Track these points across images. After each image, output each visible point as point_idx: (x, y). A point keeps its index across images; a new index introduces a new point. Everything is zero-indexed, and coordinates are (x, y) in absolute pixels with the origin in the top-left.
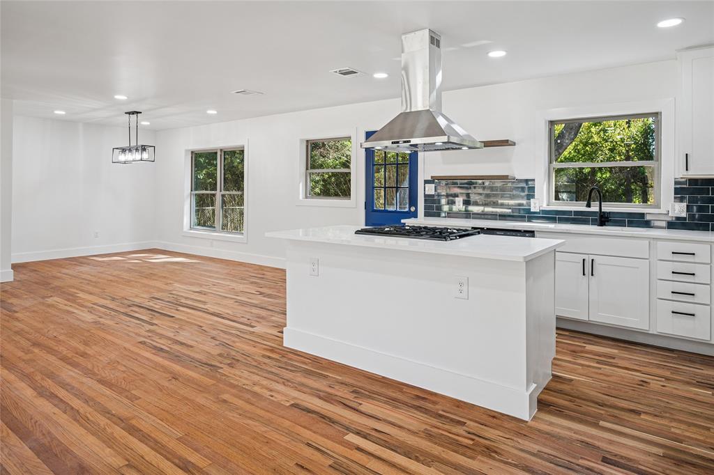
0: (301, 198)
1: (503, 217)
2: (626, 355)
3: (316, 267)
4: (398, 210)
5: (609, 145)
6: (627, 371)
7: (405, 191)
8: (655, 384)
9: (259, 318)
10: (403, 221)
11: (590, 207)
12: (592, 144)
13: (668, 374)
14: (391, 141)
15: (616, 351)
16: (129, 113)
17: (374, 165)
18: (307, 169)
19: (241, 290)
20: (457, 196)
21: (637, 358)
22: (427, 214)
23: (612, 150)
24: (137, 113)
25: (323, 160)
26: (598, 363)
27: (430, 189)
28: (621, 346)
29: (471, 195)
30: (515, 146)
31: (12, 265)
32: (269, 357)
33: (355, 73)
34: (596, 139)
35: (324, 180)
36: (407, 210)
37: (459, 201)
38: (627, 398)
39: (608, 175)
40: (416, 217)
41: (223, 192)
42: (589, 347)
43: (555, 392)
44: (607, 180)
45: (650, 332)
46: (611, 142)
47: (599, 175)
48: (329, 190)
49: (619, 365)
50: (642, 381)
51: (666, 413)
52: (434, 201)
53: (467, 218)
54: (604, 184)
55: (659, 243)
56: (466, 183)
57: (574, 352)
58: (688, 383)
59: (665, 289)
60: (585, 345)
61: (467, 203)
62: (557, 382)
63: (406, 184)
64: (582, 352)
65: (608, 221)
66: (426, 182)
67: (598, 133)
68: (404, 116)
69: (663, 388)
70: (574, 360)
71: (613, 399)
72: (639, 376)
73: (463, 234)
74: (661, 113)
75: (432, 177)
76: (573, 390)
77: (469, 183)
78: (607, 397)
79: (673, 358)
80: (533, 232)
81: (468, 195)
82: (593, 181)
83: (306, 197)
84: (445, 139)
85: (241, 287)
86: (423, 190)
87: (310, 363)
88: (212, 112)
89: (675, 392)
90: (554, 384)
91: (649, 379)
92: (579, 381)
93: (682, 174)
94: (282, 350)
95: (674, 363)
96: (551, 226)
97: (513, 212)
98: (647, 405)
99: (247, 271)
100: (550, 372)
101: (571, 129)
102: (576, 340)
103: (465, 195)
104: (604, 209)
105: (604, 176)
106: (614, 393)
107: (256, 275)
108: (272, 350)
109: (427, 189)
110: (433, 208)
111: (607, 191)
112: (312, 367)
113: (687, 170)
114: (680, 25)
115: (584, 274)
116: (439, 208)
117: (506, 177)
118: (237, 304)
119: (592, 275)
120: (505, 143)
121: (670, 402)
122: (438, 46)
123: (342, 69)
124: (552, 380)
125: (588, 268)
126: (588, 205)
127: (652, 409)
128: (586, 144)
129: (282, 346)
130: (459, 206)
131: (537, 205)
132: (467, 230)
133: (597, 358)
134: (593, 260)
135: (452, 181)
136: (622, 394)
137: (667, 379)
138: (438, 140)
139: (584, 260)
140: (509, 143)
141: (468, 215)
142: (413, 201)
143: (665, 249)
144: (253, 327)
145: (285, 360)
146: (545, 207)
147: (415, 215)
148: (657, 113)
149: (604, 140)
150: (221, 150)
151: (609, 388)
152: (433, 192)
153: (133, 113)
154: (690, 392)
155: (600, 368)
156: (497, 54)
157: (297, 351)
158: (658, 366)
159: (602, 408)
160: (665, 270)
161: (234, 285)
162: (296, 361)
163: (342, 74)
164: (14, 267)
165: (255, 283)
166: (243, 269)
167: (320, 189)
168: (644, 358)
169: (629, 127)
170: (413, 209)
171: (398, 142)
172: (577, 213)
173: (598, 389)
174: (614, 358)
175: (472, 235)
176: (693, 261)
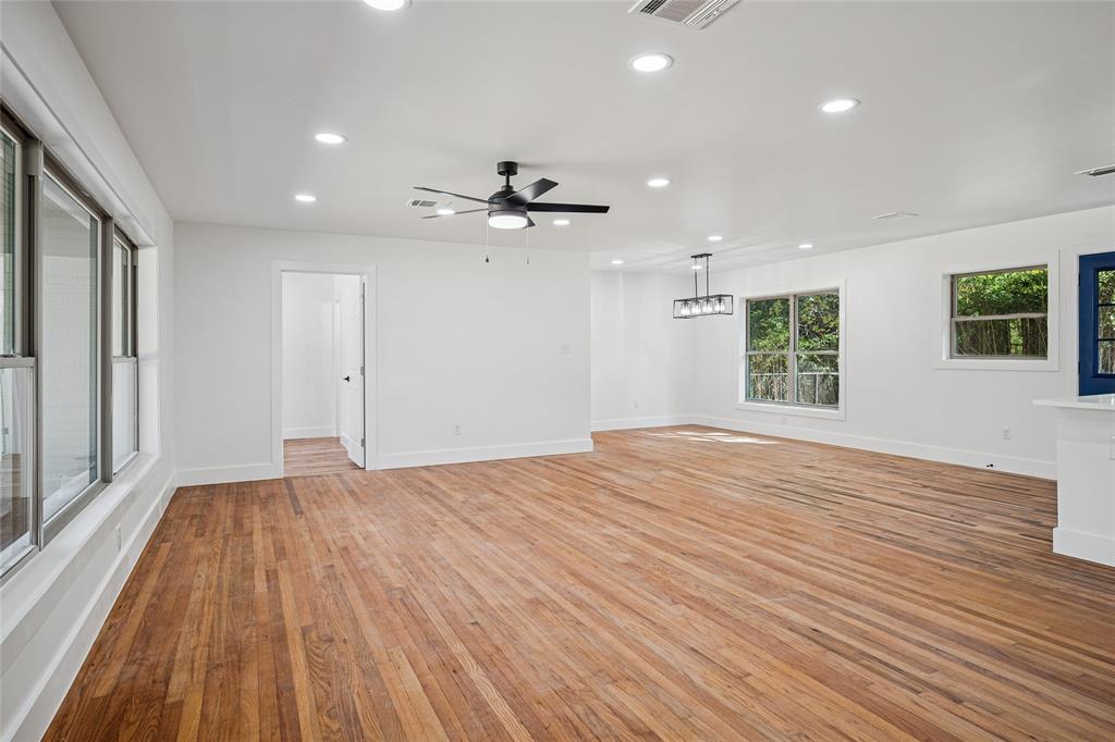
0: (944, 358)
16: (695, 257)
17: (1097, 306)
18: (952, 316)
19: (888, 480)
24: (708, 255)
31: (592, 433)
41: (799, 352)
83: (951, 357)
88: (806, 246)
118: (907, 496)
150: (795, 296)
153: (701, 256)
161: (867, 473)
164: (594, 435)
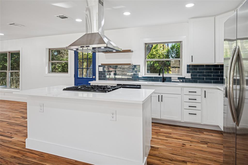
0: (46, 73)
1: (128, 79)
2: (174, 132)
3: (42, 108)
4: (88, 77)
5: (158, 55)
6: (177, 140)
7: (91, 70)
8: (188, 145)
9: (17, 132)
10: (89, 82)
11: (160, 75)
12: (153, 55)
13: (190, 139)
14: (80, 46)
15: (171, 130)
17: (78, 59)
18: (49, 61)
19: (13, 116)
20: (111, 72)
21: (179, 133)
22: (100, 79)
23: (159, 57)
25: (62, 58)
26: (166, 137)
27: (101, 69)
28: (172, 128)
29: (116, 71)
30: (133, 53)
32: (15, 157)
33: (67, 18)
34: (154, 53)
35: (62, 66)
36: (92, 77)
37: (112, 73)
38: (180, 155)
39: (158, 65)
40: (95, 80)
41: (11, 71)
42: (162, 130)
43: (152, 156)
44: (157, 66)
45: (182, 121)
46: (159, 54)
47: (155, 64)
48: (64, 70)
49: (173, 137)
50: (183, 144)
51: (195, 160)
52: (102, 74)
53: (115, 80)
54: (157, 67)
55: (185, 88)
56: (115, 67)
57: (157, 133)
58: (198, 142)
59: (186, 105)
60: (160, 129)
61: (115, 74)
62: (153, 150)
63: (91, 67)
64: (159, 133)
65: (165, 80)
66: (99, 66)
67: (155, 51)
68: (87, 35)
69: (191, 146)
70: (157, 137)
71: (175, 156)
72: (182, 142)
73: (114, 88)
74: (182, 41)
75: (101, 64)
76: (159, 153)
77: (116, 66)
78: (173, 155)
79: (190, 131)
80: (140, 85)
81: (115, 71)
82: (154, 66)
83: (49, 73)
84: (105, 45)
85: (14, 115)
86: (98, 69)
87: (38, 157)
89: (195, 148)
90: (152, 151)
91: (185, 142)
92: (161, 148)
93: (190, 63)
94: (24, 151)
95: (191, 133)
96: (146, 83)
97: (132, 78)
98: (188, 157)
99: (20, 106)
100: (150, 145)
101: (149, 49)
102: (157, 127)
103: (114, 71)
104: (164, 76)
105: (157, 65)
106: (175, 152)
107: (24, 108)
108: (18, 152)
109: (99, 69)
110: (102, 76)
111: (158, 70)
112: (38, 160)
113: (192, 61)
114: (193, 6)
115: (159, 101)
116: (105, 76)
117: (130, 64)
118: (8, 124)
119: (162, 101)
120: (129, 51)
121: (195, 153)
122: (102, 5)
123: (60, 15)
124: (151, 150)
125: (160, 99)
126: (159, 75)
127: (190, 159)
128: (152, 55)
129: (24, 148)
130: (112, 76)
131: (141, 75)
132: (115, 87)
133: (165, 135)
134: (162, 96)
135: (109, 66)
136: (178, 152)
137: (191, 142)
138: (102, 46)
139: (159, 96)
140: (131, 51)
141: (115, 79)
142: (94, 74)
143: (186, 91)
144: (11, 138)
145: (24, 157)
146: (144, 76)
147: (95, 79)
148: (181, 42)
149: (157, 53)
150: (9, 52)
151: (172, 150)
152: (102, 70)
154: (200, 147)
155: (167, 140)
156: (127, 14)
157: (32, 150)
158: (187, 136)
159: (171, 162)
160: (186, 98)
161: (10, 114)
162: (30, 158)
163: (60, 17)
165: (22, 112)
166: (18, 105)
167: (61, 69)
168: (181, 132)
169: (163, 50)
170: (94, 77)
171: (83, 47)
172: (155, 77)
173: (169, 151)
174: (171, 134)
175: (118, 88)
176: (195, 95)
